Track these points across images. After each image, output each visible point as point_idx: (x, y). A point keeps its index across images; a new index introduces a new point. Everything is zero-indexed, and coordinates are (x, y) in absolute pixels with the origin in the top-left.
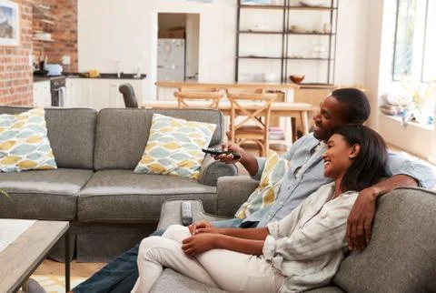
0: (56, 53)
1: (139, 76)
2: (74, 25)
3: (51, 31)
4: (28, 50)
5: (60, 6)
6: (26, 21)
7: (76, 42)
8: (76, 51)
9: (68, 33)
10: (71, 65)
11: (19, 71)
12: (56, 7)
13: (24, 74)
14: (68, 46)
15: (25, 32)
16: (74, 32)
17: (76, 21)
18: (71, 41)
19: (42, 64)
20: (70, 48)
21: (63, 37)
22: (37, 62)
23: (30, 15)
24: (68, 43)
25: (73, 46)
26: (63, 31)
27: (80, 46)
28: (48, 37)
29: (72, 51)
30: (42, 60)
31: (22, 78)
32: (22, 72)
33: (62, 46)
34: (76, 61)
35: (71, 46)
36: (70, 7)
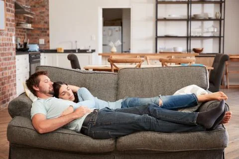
0: (35, 37)
1: (90, 51)
2: (47, 18)
3: (31, 23)
4: (11, 32)
5: (37, 6)
6: (10, 13)
7: (48, 29)
8: (48, 35)
9: (42, 23)
10: (45, 45)
11: (5, 47)
12: (35, 6)
13: (9, 49)
14: (43, 32)
15: (9, 21)
16: (47, 23)
17: (48, 15)
18: (44, 29)
19: (25, 44)
20: (44, 33)
21: (40, 26)
22: (22, 43)
23: (13, 9)
24: (43, 30)
25: (46, 32)
26: (39, 23)
27: (51, 32)
28: (29, 26)
29: (45, 35)
30: (25, 41)
31: (7, 52)
32: (7, 47)
33: (38, 32)
34: (49, 42)
35: (45, 32)
36: (43, 6)
